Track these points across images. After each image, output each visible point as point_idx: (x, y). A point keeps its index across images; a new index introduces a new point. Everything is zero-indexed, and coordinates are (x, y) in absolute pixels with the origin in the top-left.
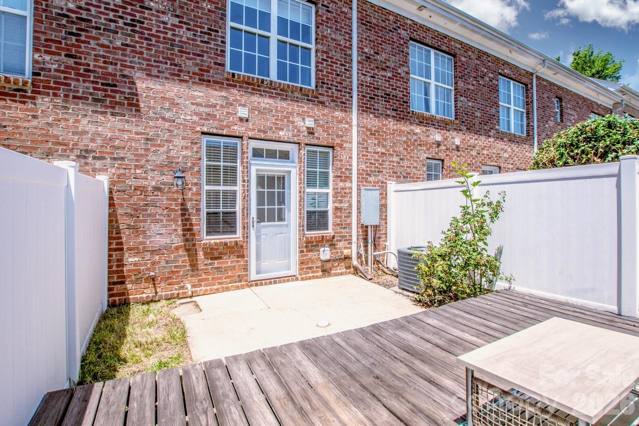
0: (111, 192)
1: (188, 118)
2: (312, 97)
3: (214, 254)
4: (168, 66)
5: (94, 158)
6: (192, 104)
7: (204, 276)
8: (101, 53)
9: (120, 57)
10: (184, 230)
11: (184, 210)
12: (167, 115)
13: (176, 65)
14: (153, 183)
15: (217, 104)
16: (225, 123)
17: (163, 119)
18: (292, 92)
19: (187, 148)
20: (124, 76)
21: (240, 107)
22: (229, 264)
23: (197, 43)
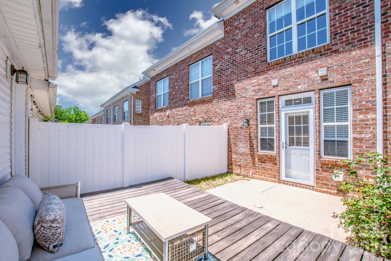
0: (228, 129)
1: (251, 94)
2: (325, 51)
3: (263, 159)
4: (244, 73)
5: (225, 117)
6: (252, 87)
7: (258, 170)
8: (226, 79)
9: (230, 78)
10: (250, 146)
11: (250, 137)
12: (244, 95)
13: (246, 72)
14: (240, 126)
15: (262, 82)
16: (266, 92)
17: (243, 97)
18: (307, 56)
19: (250, 108)
20: (231, 84)
21: (273, 80)
22: (269, 167)
23: (253, 56)
